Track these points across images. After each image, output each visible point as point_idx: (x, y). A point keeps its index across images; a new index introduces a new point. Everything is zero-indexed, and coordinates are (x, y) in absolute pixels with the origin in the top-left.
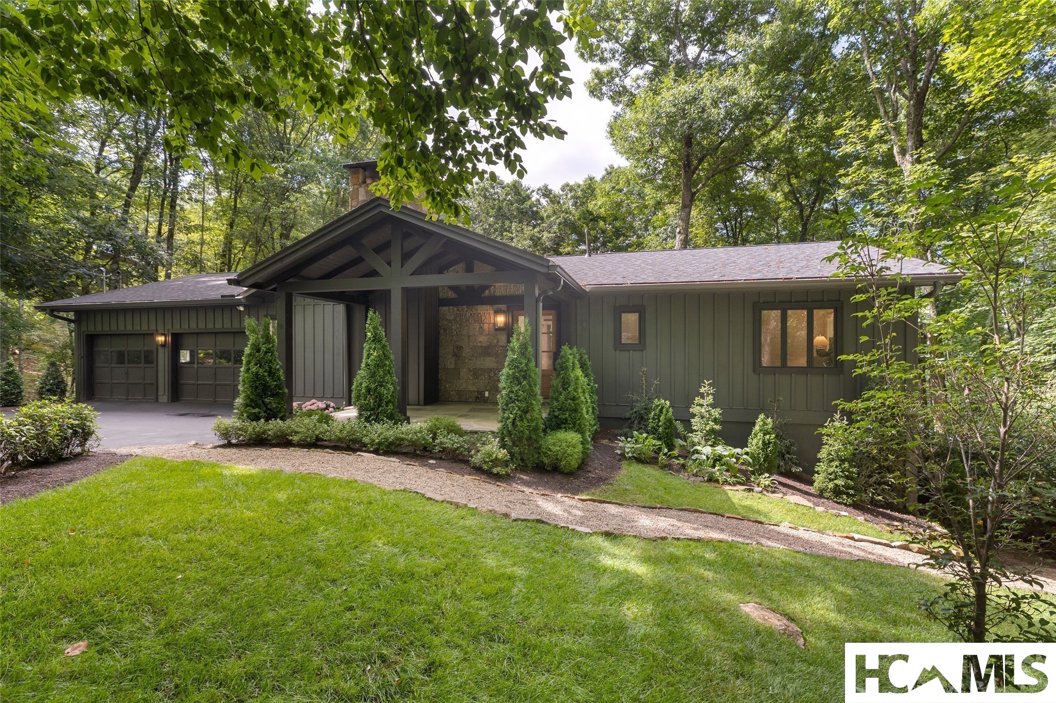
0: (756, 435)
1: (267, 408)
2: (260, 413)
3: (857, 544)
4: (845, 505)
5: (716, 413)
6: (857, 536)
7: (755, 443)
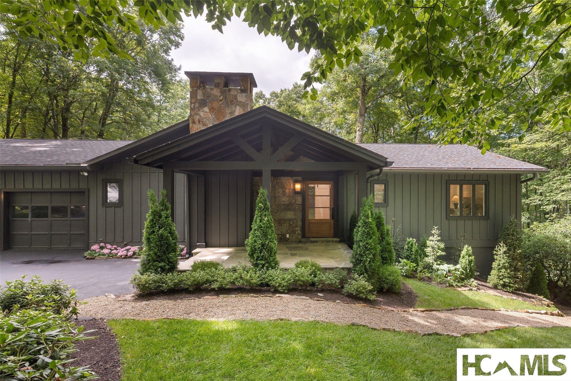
0: (463, 257)
1: (170, 262)
2: (165, 266)
3: (531, 315)
4: (509, 292)
5: (442, 245)
6: (530, 311)
7: (463, 261)
